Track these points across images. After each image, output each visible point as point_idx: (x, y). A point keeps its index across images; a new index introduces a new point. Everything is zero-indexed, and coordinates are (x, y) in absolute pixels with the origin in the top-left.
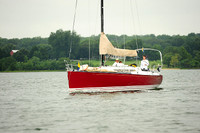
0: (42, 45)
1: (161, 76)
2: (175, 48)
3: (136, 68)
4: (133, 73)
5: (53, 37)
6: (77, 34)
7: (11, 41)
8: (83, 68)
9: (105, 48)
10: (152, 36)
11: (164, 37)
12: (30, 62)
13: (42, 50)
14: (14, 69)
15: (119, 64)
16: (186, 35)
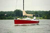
0: (12, 13)
1: (39, 21)
2: (46, 14)
3: (32, 19)
4: (31, 20)
5: (15, 11)
6: (21, 10)
7: (5, 12)
8: (18, 19)
9: (24, 14)
10: (40, 11)
11: (43, 11)
12: (9, 17)
13: (12, 14)
14: (5, 19)
15: (28, 18)
16: (49, 11)
